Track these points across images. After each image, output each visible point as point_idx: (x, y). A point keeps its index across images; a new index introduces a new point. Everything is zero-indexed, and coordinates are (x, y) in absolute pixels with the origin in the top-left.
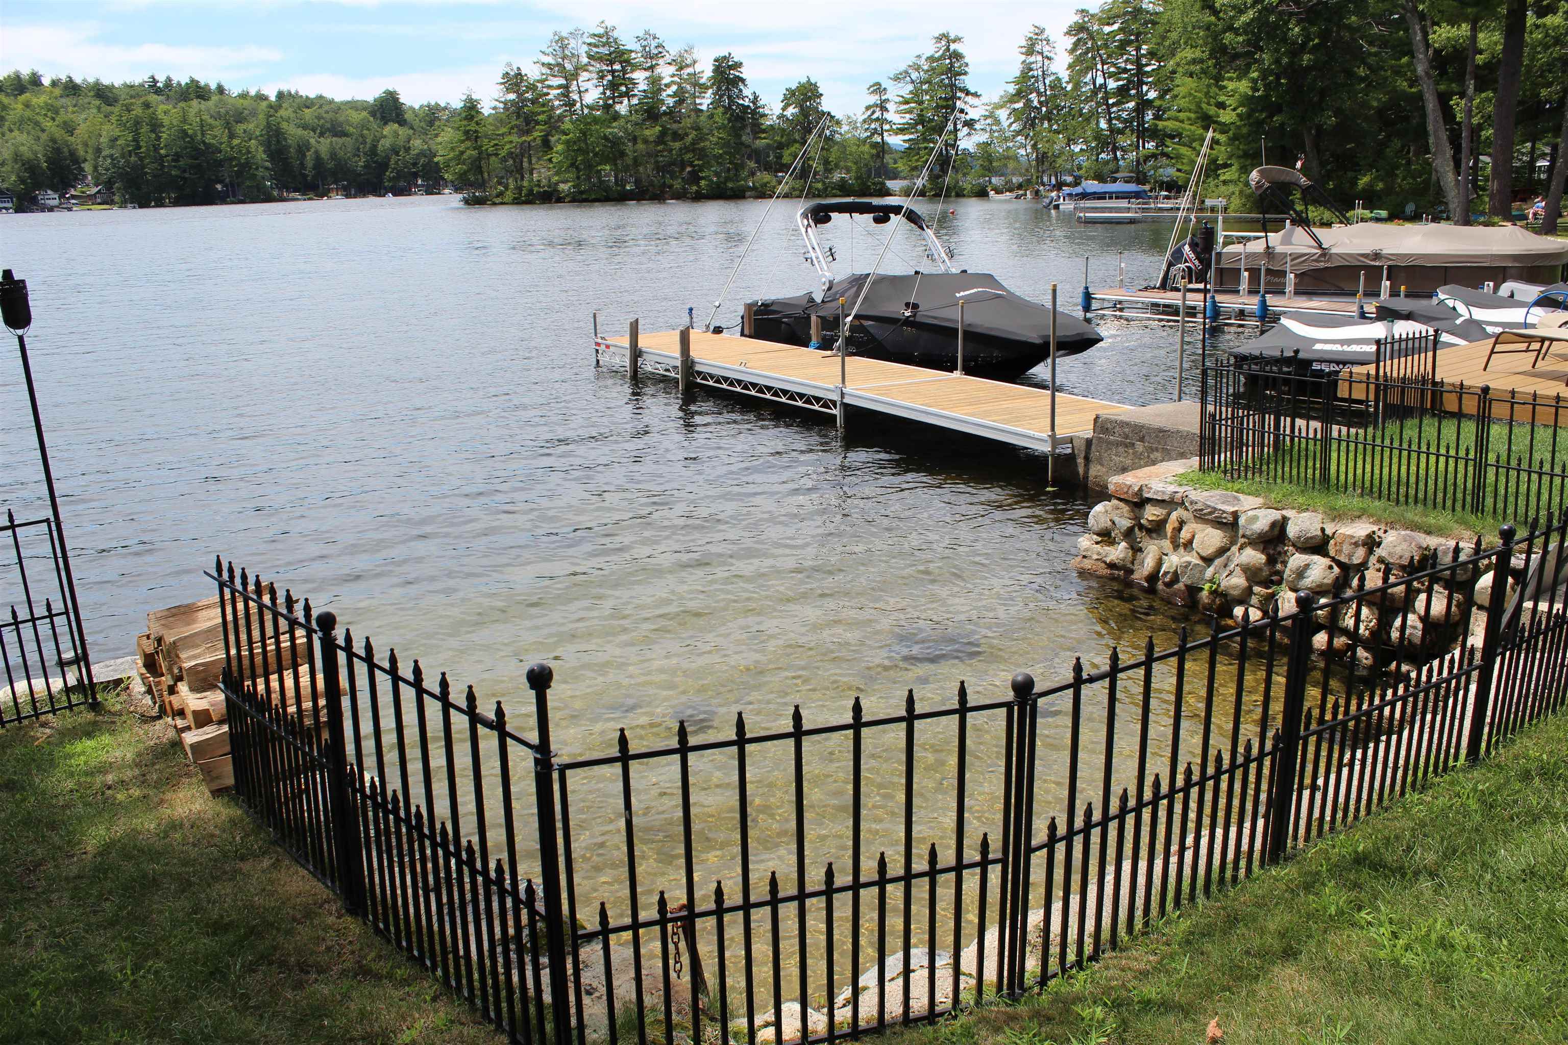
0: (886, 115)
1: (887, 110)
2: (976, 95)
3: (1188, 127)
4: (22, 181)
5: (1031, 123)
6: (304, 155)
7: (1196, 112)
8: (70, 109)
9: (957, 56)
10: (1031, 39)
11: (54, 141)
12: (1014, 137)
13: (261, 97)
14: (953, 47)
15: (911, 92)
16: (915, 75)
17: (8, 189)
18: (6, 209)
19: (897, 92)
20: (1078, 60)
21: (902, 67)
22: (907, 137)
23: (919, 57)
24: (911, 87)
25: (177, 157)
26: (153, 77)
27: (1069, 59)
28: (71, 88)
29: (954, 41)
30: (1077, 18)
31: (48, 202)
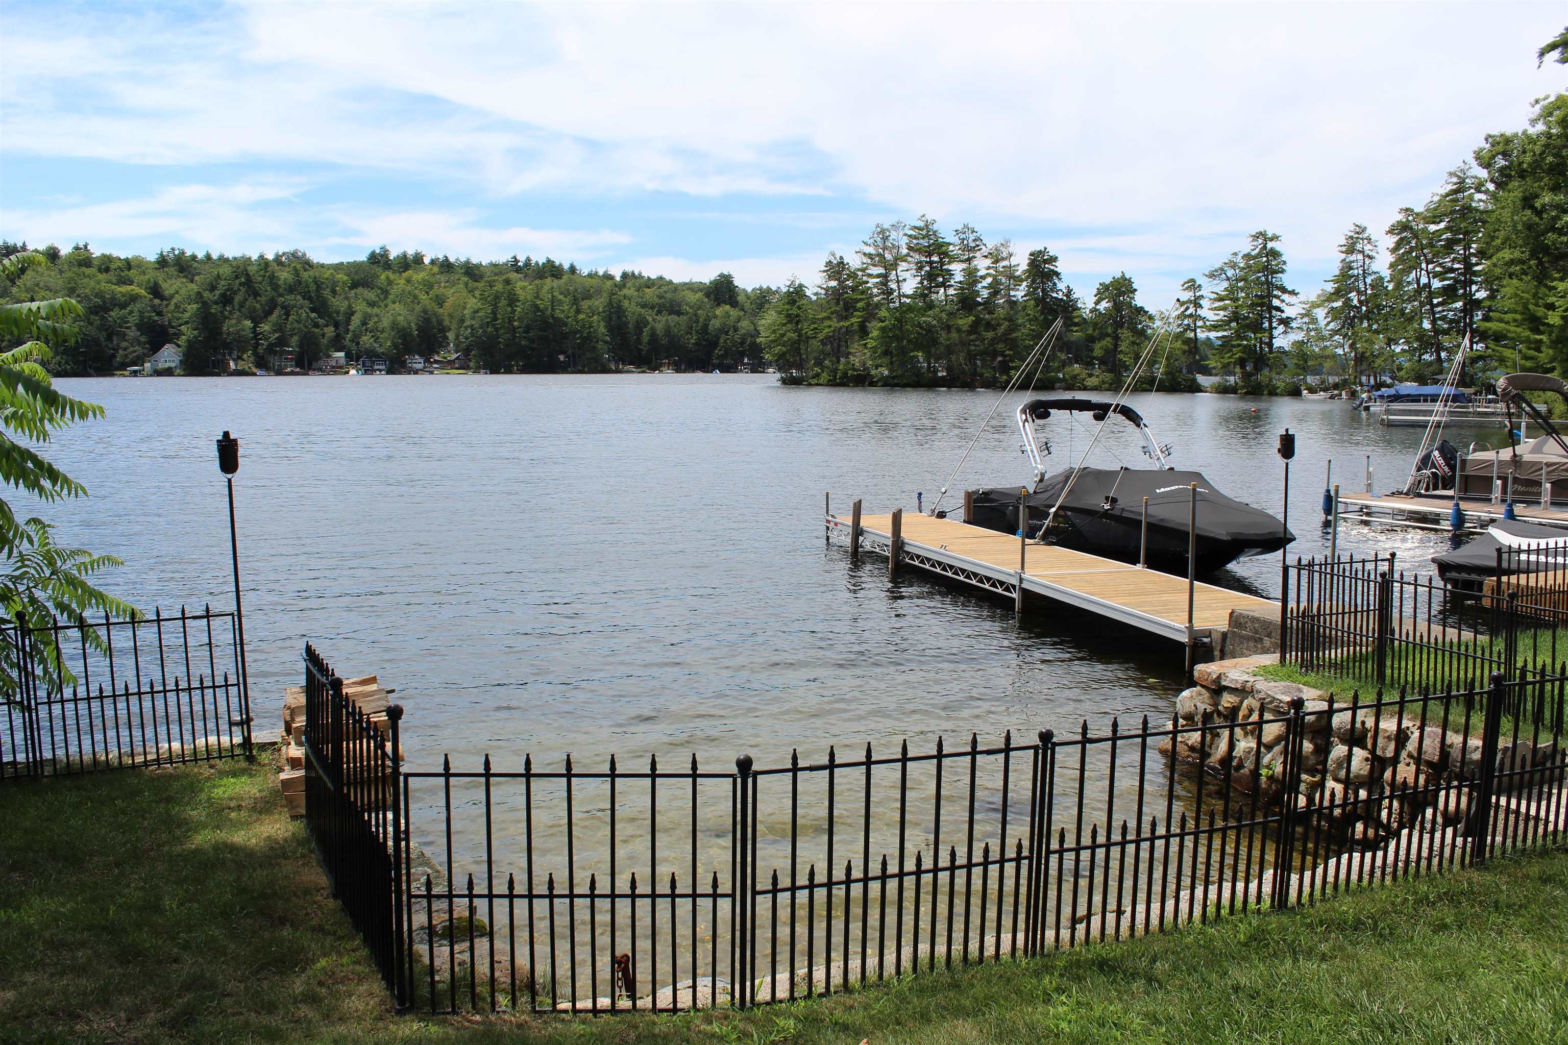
0: (1199, 312)
1: (1201, 306)
2: (1293, 293)
3: (1512, 329)
4: (395, 346)
5: (1349, 322)
6: (642, 332)
7: (1522, 314)
8: (443, 284)
9: (1275, 254)
10: (1351, 237)
11: (425, 311)
12: (1332, 336)
13: (608, 277)
14: (1270, 245)
15: (1226, 289)
16: (1230, 273)
17: (382, 353)
18: (380, 370)
19: (1211, 288)
20: (1400, 260)
21: (1218, 265)
22: (1220, 334)
23: (1235, 254)
24: (1226, 284)
25: (528, 329)
26: (515, 257)
27: (1391, 258)
28: (446, 266)
29: (1271, 240)
30: (1401, 217)
31: (414, 365)
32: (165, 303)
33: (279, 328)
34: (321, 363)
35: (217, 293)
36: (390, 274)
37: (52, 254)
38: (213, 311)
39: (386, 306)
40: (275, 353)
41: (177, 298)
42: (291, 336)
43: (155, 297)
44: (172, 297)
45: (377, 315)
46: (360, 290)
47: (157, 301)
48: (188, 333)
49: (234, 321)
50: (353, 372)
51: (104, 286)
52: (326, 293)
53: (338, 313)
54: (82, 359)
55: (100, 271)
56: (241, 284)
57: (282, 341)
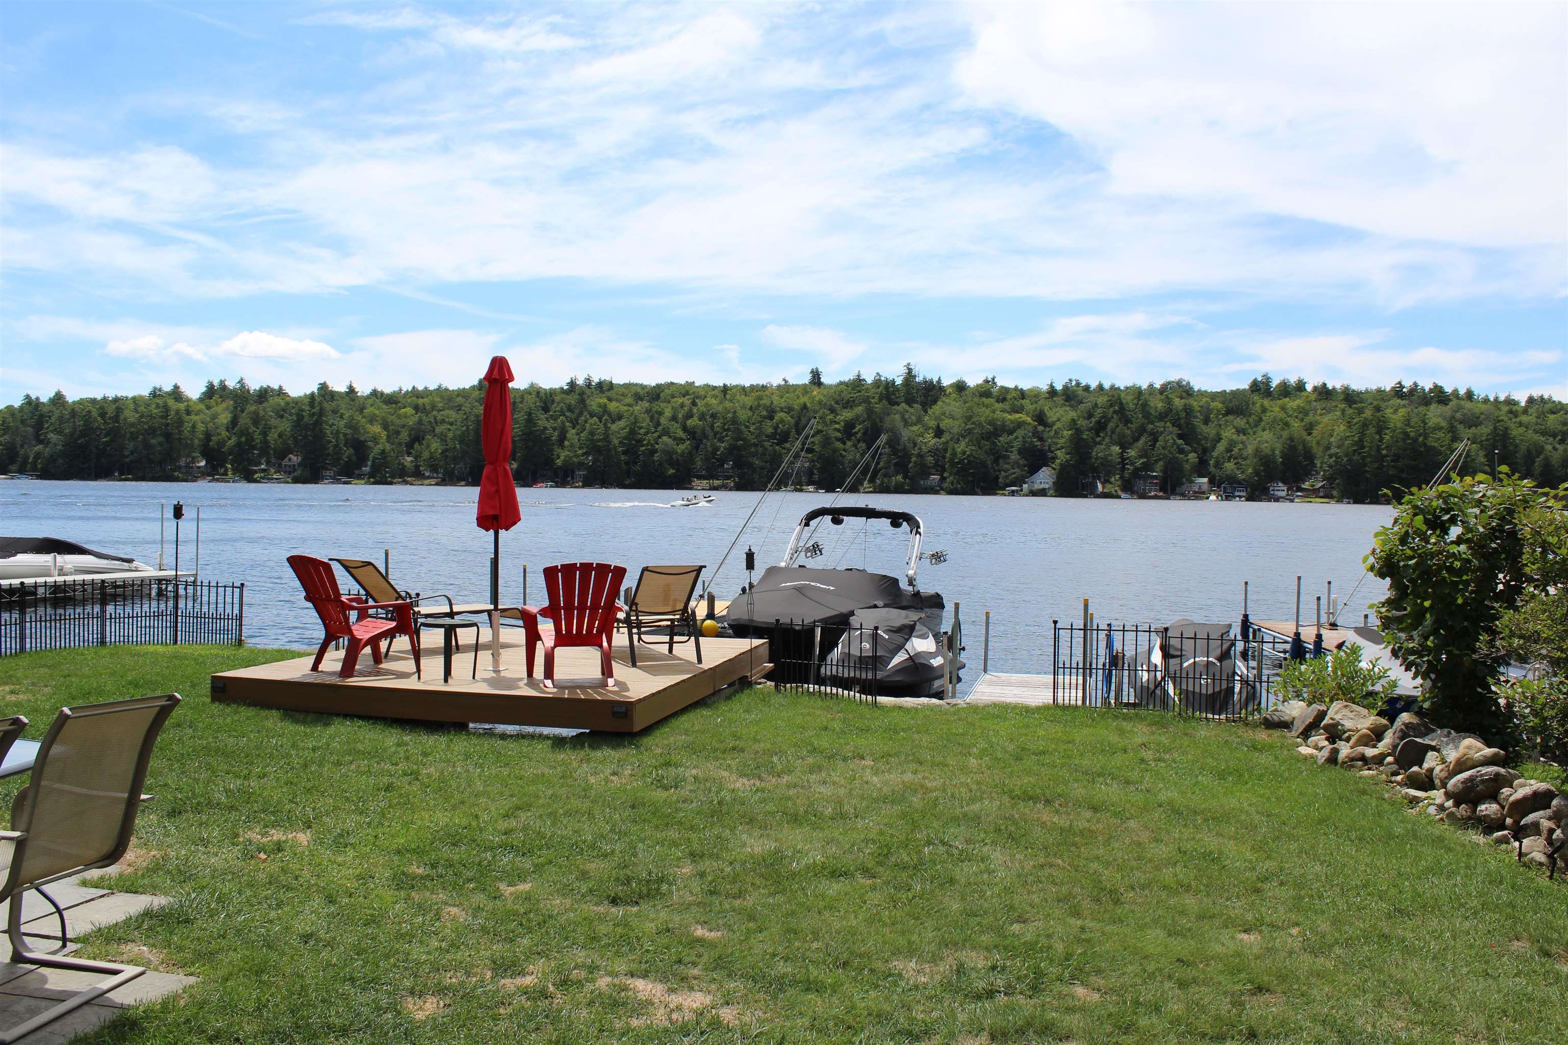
4: (1256, 473)
8: (1319, 412)
11: (1291, 439)
17: (1244, 480)
18: (1240, 497)
25: (1397, 458)
26: (1400, 383)
28: (1324, 392)
31: (1276, 493)
32: (1048, 429)
33: (1144, 454)
34: (1184, 487)
35: (1093, 420)
36: (1266, 402)
37: (960, 387)
38: (1085, 437)
39: (1254, 433)
40: (1139, 477)
41: (1058, 425)
42: (1156, 461)
43: (1040, 424)
44: (1054, 423)
45: (1242, 443)
46: (1231, 417)
47: (1041, 428)
48: (1061, 456)
49: (1103, 447)
50: (1213, 497)
51: (999, 414)
52: (1197, 422)
53: (1206, 438)
54: (970, 479)
55: (998, 401)
56: (1115, 412)
57: (1147, 467)
